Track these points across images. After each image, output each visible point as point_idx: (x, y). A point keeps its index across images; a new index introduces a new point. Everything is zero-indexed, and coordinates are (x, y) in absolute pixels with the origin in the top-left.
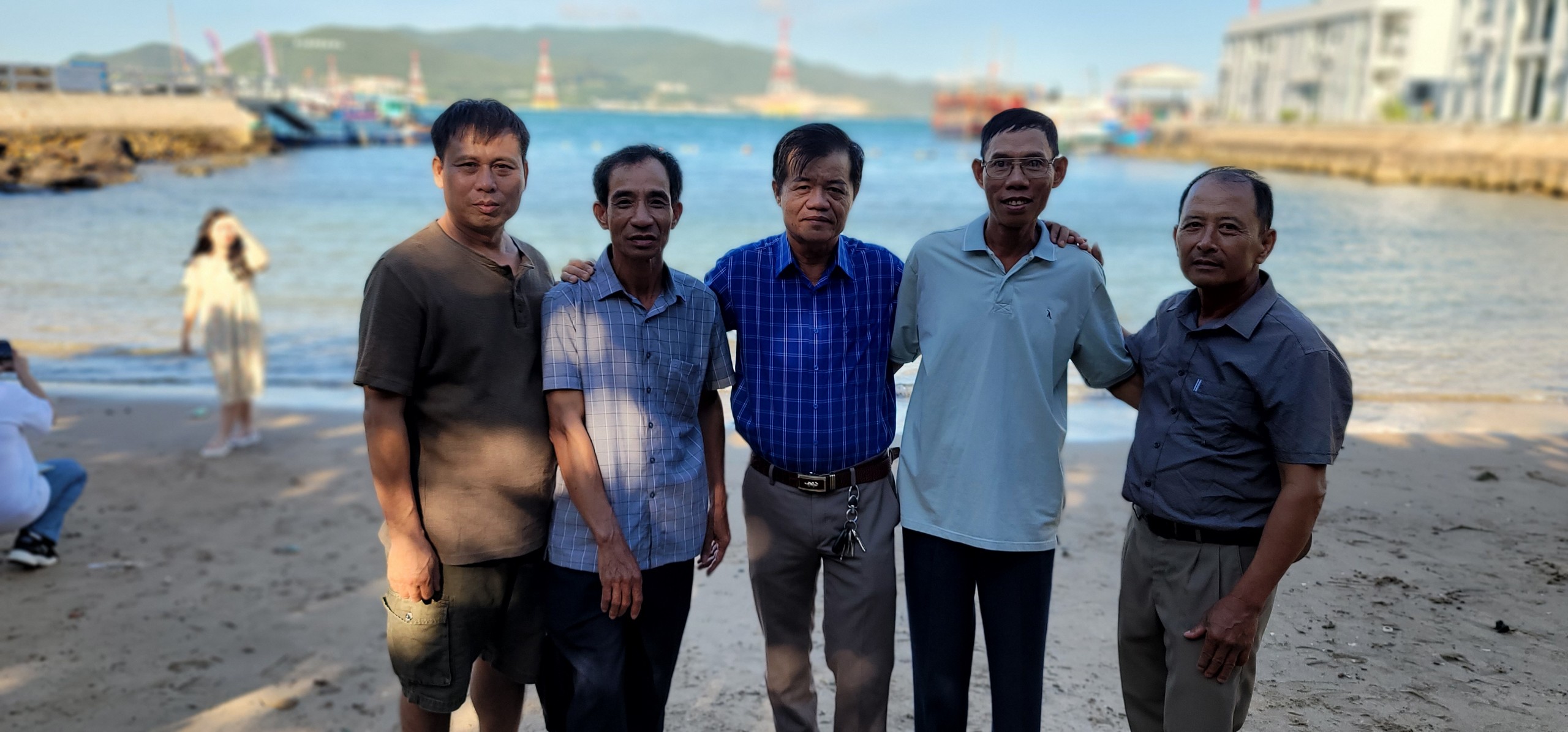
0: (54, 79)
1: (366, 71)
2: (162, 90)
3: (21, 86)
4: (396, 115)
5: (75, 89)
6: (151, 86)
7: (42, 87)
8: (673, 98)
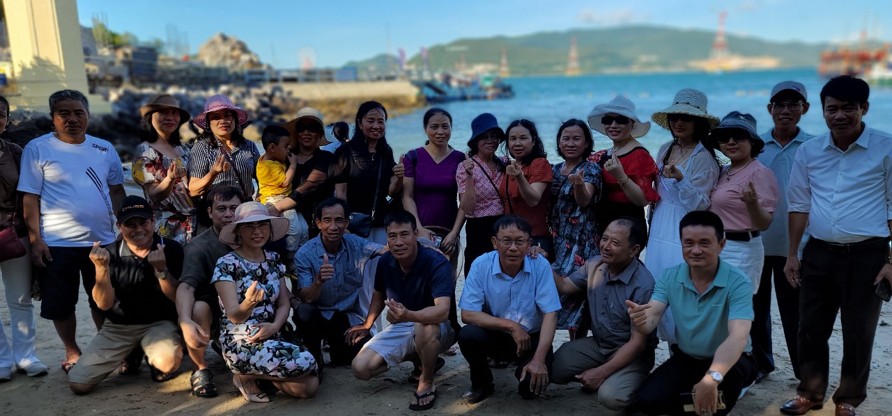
0: (335, 76)
1: (478, 62)
2: (379, 79)
3: (322, 80)
4: (488, 84)
5: (344, 80)
6: (374, 76)
7: (330, 80)
8: (649, 64)
